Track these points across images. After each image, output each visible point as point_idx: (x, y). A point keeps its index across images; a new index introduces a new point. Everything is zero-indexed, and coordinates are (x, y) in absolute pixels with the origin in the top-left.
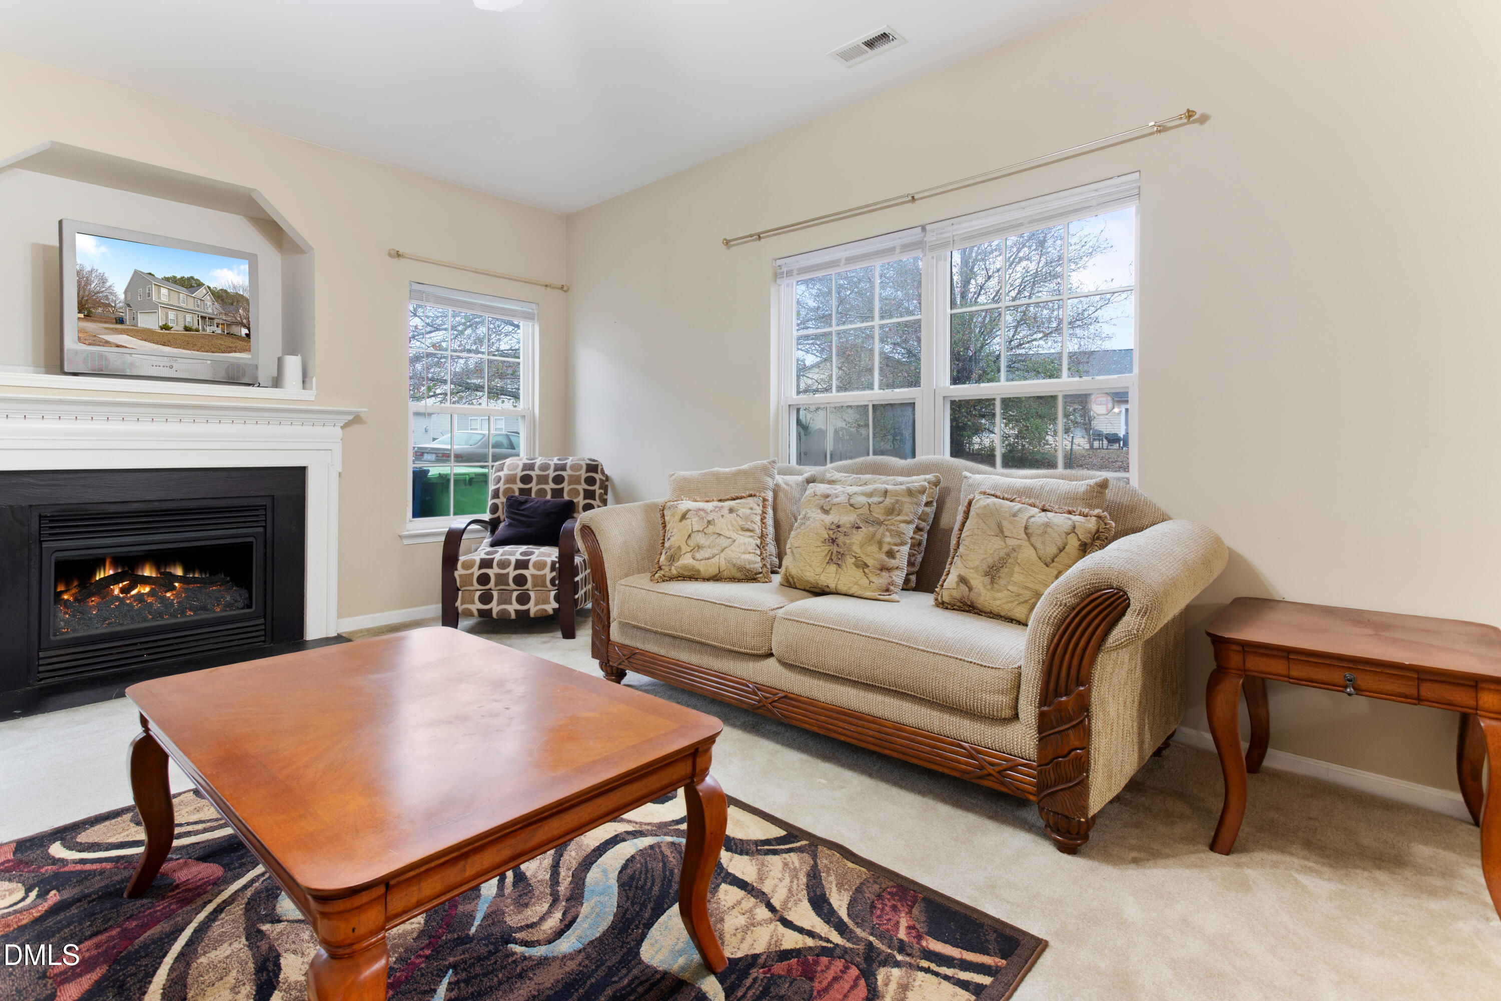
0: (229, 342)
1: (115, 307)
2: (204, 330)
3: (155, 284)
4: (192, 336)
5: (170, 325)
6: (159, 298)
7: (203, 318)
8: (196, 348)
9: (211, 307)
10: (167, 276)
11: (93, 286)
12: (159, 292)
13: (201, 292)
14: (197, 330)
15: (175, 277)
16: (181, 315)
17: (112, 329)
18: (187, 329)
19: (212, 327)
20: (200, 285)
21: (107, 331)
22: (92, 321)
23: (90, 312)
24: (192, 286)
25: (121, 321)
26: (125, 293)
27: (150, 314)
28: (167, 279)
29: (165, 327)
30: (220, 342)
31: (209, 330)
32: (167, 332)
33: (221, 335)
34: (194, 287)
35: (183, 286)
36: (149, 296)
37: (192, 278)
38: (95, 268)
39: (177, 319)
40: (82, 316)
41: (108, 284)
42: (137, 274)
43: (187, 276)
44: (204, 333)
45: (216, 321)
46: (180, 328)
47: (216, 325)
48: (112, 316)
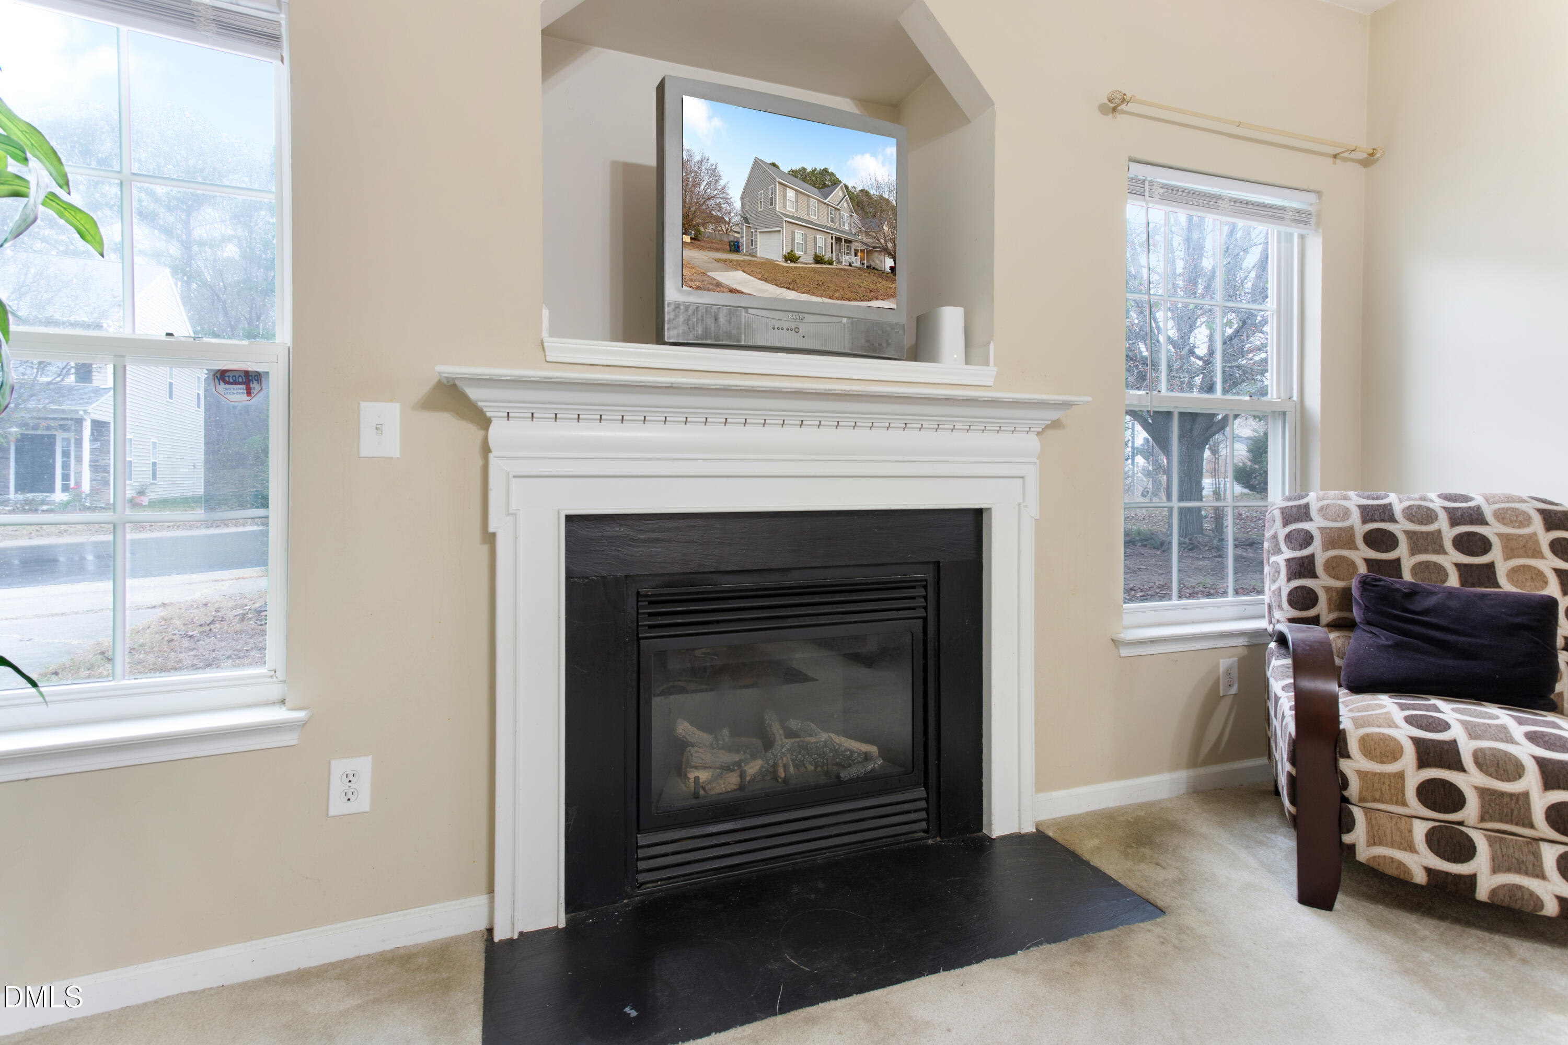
0: (867, 281)
1: (729, 224)
2: (839, 261)
3: (780, 183)
4: (825, 273)
5: (797, 253)
6: (785, 206)
7: (838, 240)
8: (828, 293)
9: (848, 223)
10: (794, 169)
11: (702, 187)
12: (785, 196)
13: (838, 193)
14: (830, 263)
15: (804, 170)
16: (811, 234)
17: (724, 261)
18: (818, 260)
19: (849, 256)
20: (836, 182)
21: (718, 265)
22: (702, 248)
23: (698, 232)
24: (825, 186)
25: (735, 247)
26: (743, 198)
27: (773, 235)
28: (794, 173)
29: (791, 257)
30: (858, 282)
31: (845, 259)
32: (793, 265)
33: (860, 269)
34: (828, 186)
35: (814, 186)
36: (772, 204)
37: (825, 170)
38: (706, 156)
39: (805, 242)
40: (687, 239)
41: (722, 183)
42: (757, 163)
43: (819, 167)
44: (839, 266)
45: (855, 245)
46: (810, 259)
47: (853, 252)
48: (726, 239)
